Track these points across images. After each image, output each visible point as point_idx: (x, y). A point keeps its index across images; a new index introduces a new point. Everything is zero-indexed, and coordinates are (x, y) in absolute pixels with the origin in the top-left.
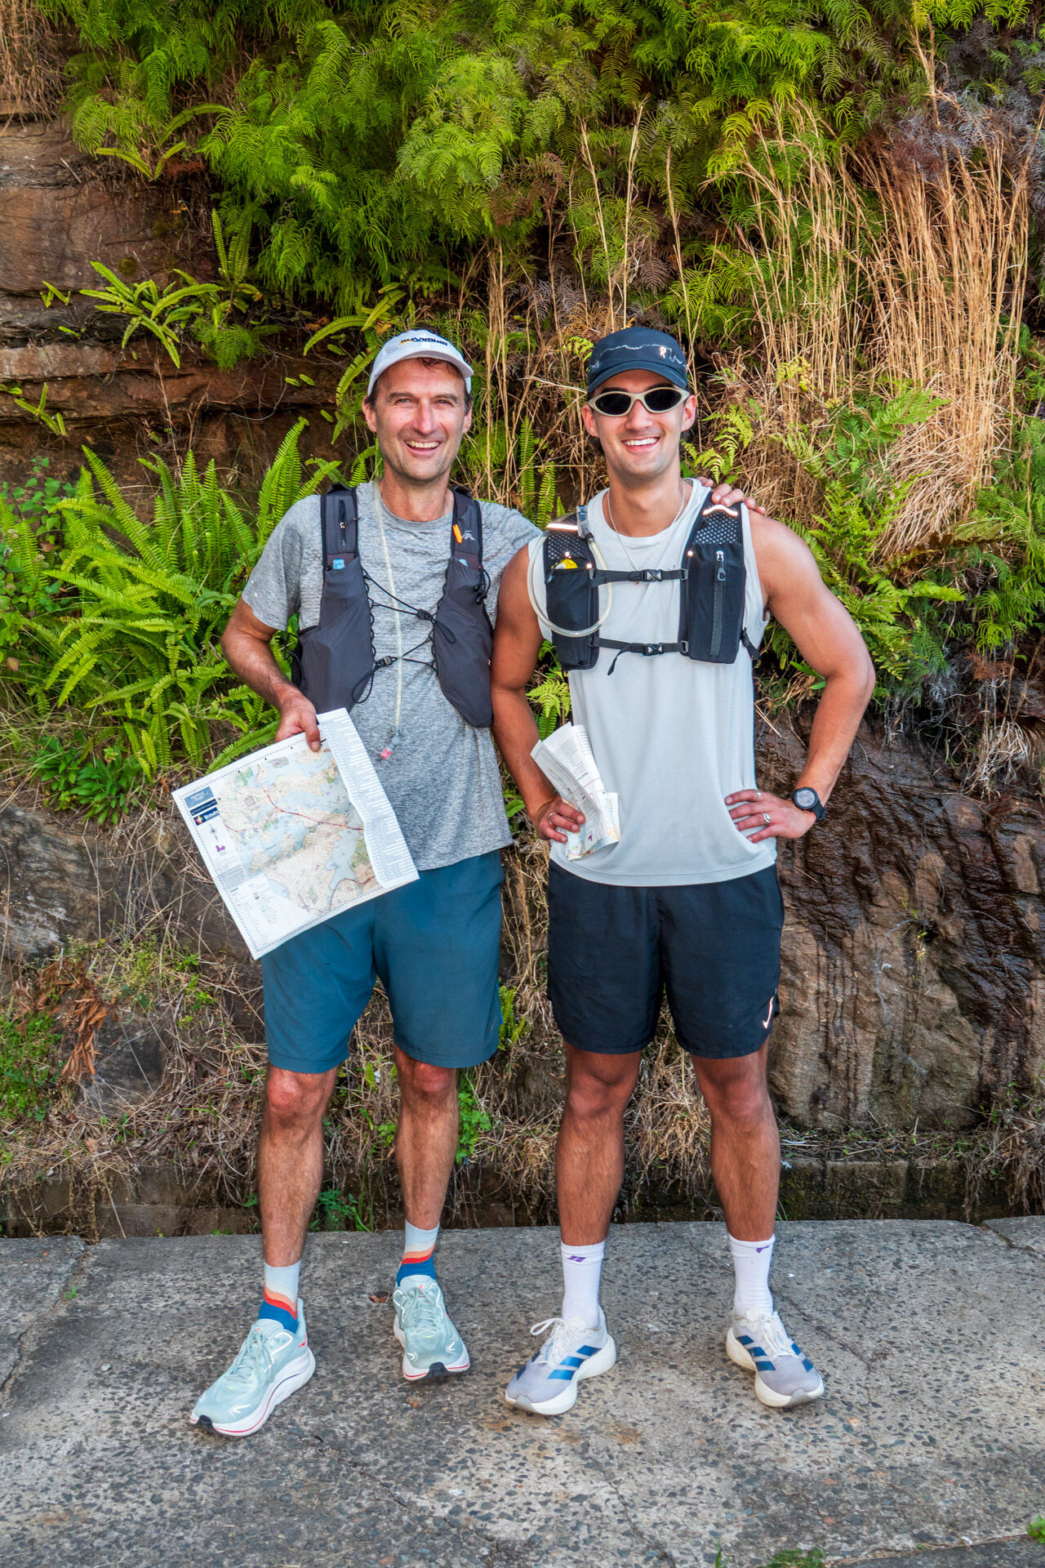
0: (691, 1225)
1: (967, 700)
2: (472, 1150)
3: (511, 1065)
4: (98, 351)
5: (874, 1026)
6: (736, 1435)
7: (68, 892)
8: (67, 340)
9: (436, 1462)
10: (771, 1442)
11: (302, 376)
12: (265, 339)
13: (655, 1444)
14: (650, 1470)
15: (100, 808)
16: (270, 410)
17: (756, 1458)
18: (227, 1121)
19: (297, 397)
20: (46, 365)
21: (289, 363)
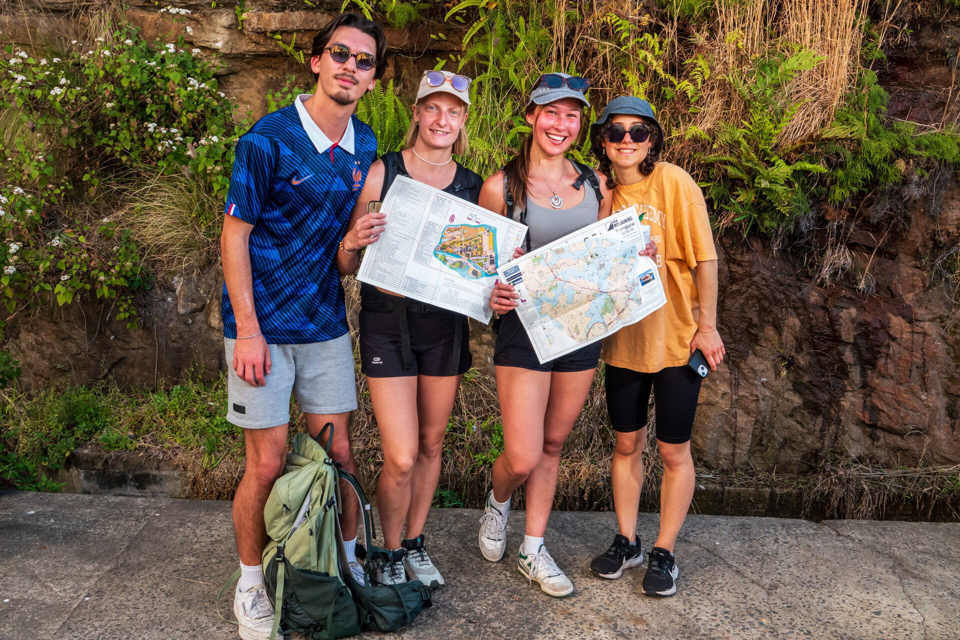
1: (819, 231)
4: (326, 15)
5: (754, 413)
6: (699, 624)
8: (308, 9)
9: (534, 629)
10: (719, 629)
11: (440, 34)
12: (421, 12)
13: (653, 626)
16: (421, 54)
17: (711, 636)
19: (437, 46)
20: (296, 23)
21: (433, 27)
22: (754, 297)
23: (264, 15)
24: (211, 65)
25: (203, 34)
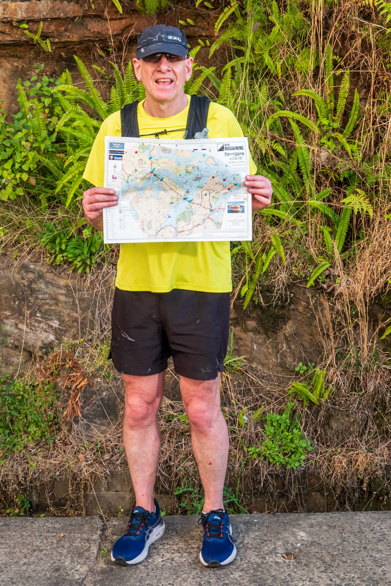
2: (302, 461)
3: (322, 413)
4: (72, 4)
7: (60, 312)
11: (189, 20)
15: (79, 264)
20: (42, 12)
21: (181, 12)
23: (10, 4)
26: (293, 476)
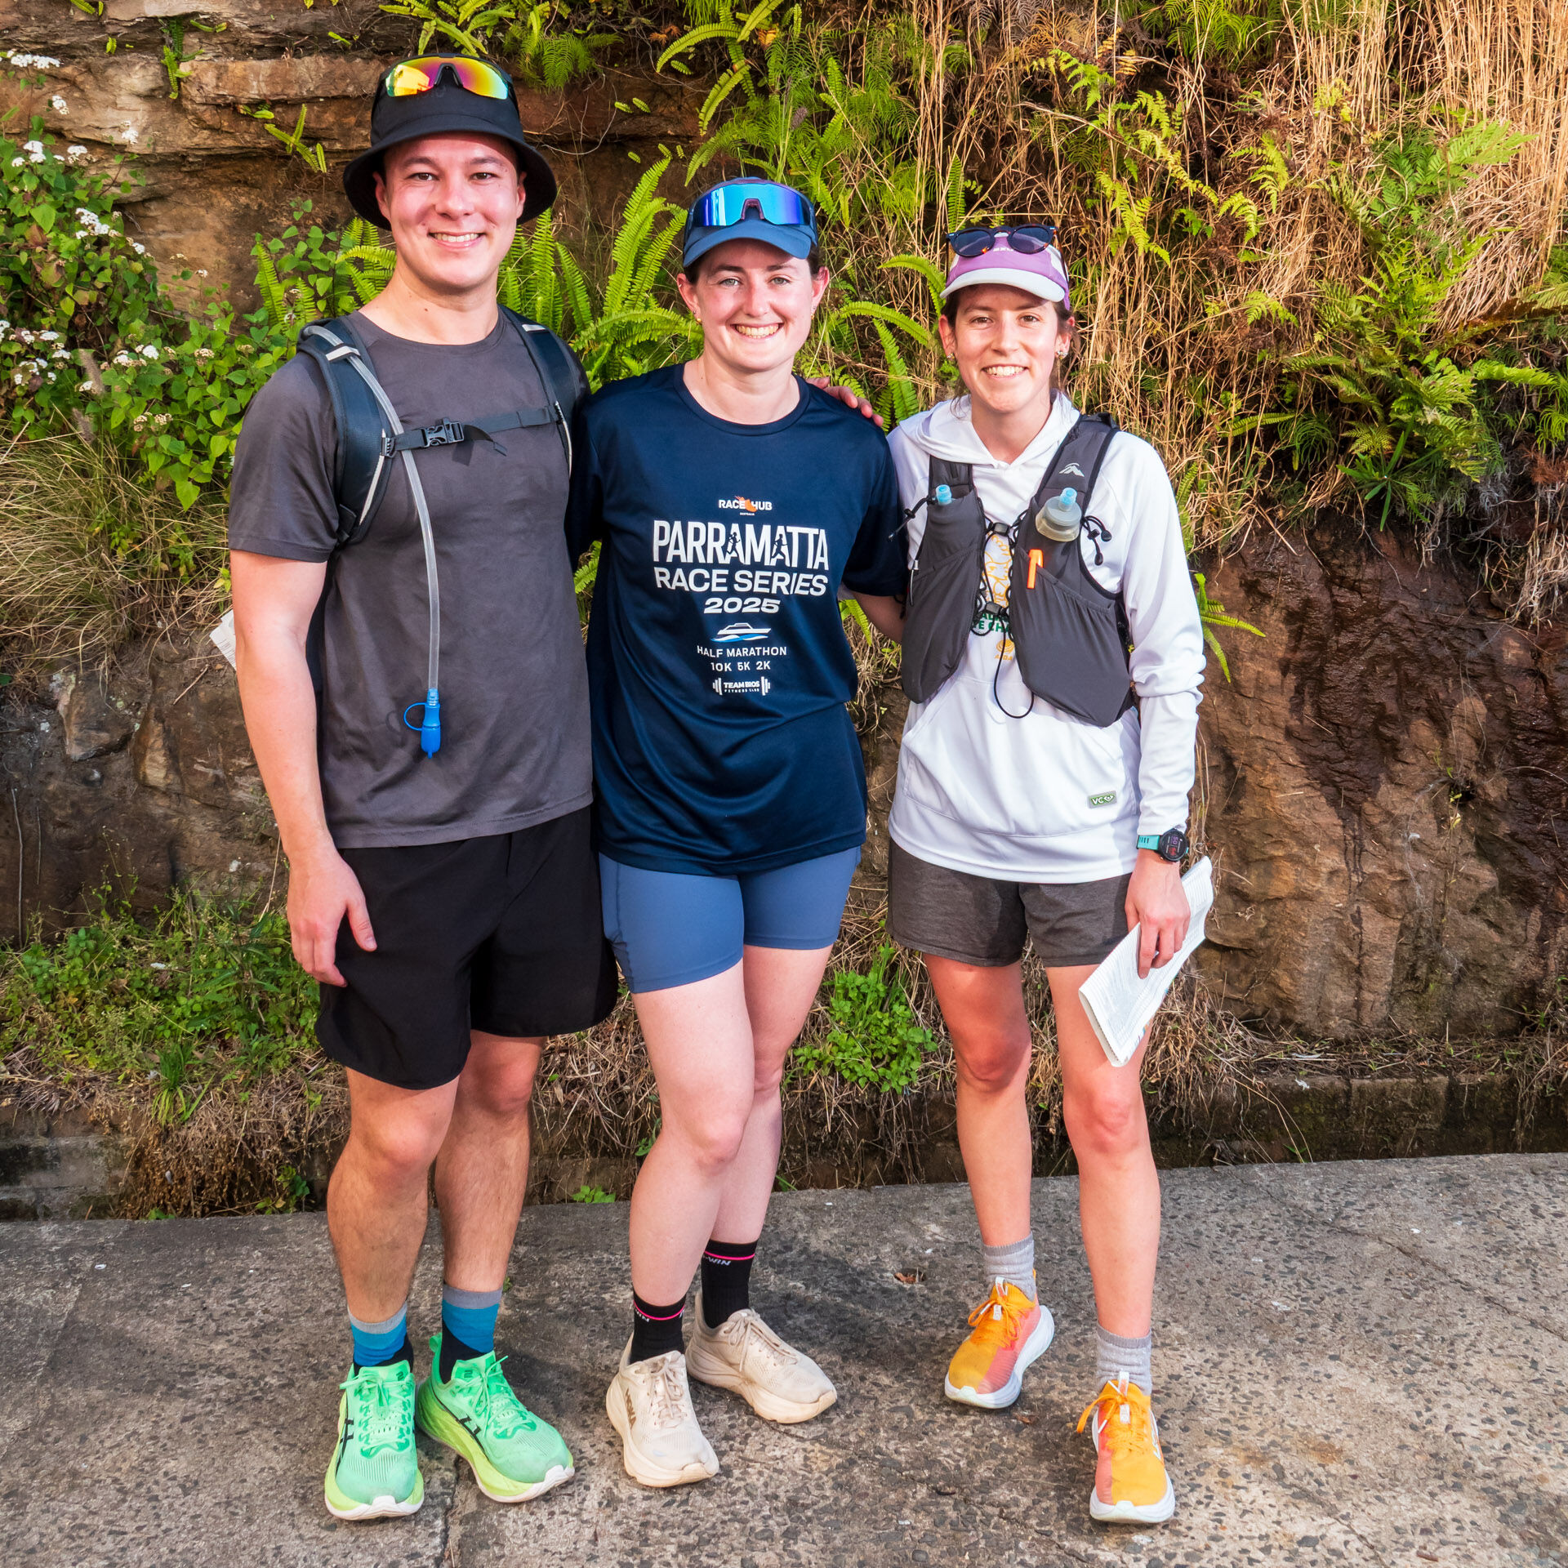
0: (1257, 1168)
1: (1516, 507)
2: (915, 1077)
4: (374, 64)
5: (1398, 910)
6: (1464, 1446)
8: (334, 50)
10: (1514, 1454)
11: (636, 101)
12: (596, 52)
14: (1378, 1498)
16: (595, 143)
17: (1507, 1477)
18: (596, 1047)
19: (626, 127)
20: (307, 82)
21: (619, 84)
22: (1387, 657)
23: (231, 66)
24: (104, 182)
25: (86, 112)
26: (894, 1108)
